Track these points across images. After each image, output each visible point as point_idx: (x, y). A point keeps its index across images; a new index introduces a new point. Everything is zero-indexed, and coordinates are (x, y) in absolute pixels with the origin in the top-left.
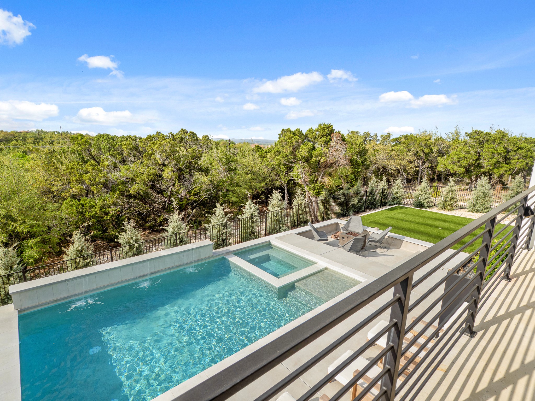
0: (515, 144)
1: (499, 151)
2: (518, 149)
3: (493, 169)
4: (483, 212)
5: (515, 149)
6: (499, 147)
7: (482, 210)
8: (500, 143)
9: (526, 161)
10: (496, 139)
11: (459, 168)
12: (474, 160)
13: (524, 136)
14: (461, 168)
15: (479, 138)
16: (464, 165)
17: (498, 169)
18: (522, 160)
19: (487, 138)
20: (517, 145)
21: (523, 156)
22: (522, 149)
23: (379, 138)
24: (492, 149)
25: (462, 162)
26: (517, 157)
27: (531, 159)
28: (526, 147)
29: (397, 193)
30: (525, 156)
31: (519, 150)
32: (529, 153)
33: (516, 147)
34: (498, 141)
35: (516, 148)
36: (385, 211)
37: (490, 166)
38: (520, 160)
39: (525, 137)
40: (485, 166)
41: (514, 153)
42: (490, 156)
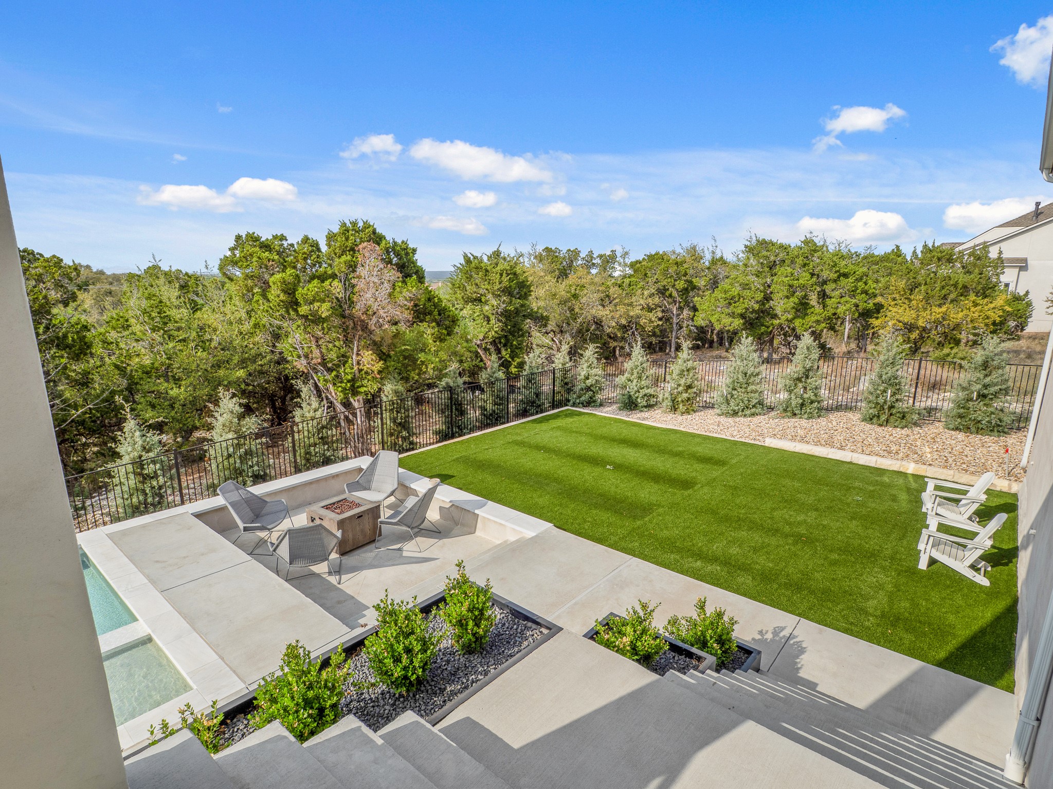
0: (834, 266)
1: (801, 281)
2: (839, 277)
3: (794, 319)
4: (745, 416)
5: (834, 276)
6: (804, 274)
7: (743, 411)
8: (805, 265)
9: (854, 301)
10: (797, 257)
11: (731, 319)
12: (757, 302)
13: (853, 251)
14: (734, 318)
15: (767, 256)
16: (739, 311)
17: (803, 319)
18: (847, 298)
19: (782, 255)
20: (838, 269)
21: (848, 290)
22: (846, 275)
23: (597, 261)
24: (788, 279)
25: (734, 307)
26: (837, 293)
27: (864, 295)
28: (855, 273)
29: (587, 378)
30: (853, 291)
31: (842, 278)
32: (860, 284)
33: (836, 272)
34: (800, 261)
35: (836, 275)
36: (524, 425)
37: (789, 312)
38: (843, 299)
39: (856, 252)
40: (780, 314)
41: (833, 286)
42: (785, 293)
